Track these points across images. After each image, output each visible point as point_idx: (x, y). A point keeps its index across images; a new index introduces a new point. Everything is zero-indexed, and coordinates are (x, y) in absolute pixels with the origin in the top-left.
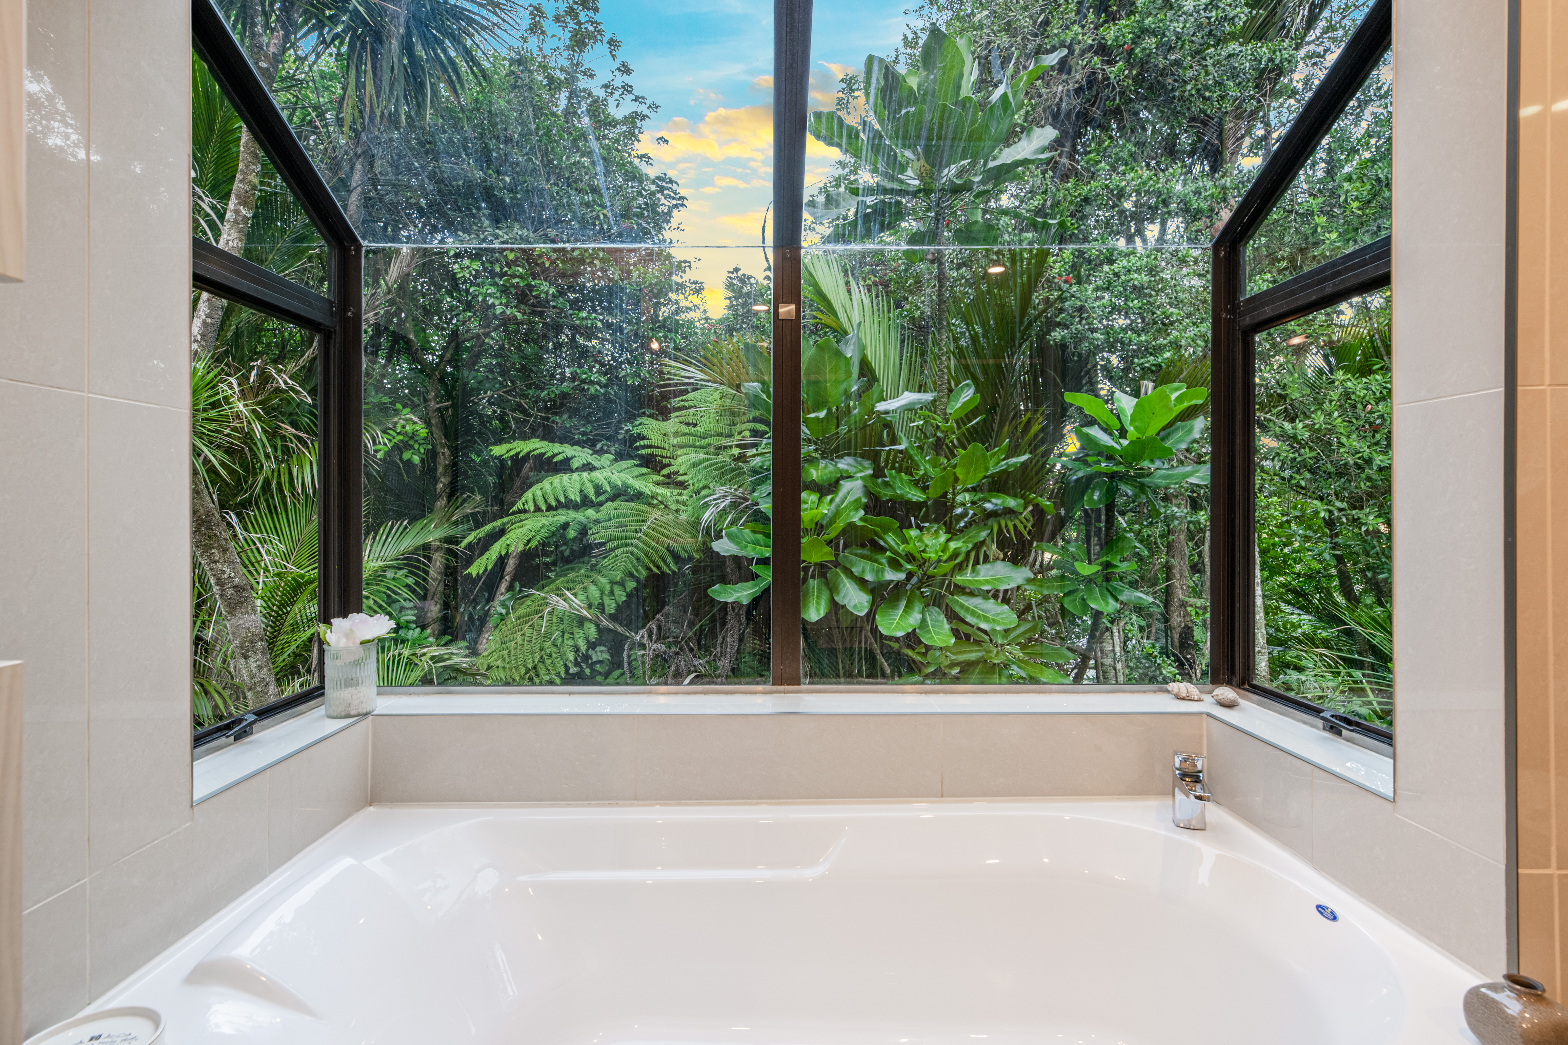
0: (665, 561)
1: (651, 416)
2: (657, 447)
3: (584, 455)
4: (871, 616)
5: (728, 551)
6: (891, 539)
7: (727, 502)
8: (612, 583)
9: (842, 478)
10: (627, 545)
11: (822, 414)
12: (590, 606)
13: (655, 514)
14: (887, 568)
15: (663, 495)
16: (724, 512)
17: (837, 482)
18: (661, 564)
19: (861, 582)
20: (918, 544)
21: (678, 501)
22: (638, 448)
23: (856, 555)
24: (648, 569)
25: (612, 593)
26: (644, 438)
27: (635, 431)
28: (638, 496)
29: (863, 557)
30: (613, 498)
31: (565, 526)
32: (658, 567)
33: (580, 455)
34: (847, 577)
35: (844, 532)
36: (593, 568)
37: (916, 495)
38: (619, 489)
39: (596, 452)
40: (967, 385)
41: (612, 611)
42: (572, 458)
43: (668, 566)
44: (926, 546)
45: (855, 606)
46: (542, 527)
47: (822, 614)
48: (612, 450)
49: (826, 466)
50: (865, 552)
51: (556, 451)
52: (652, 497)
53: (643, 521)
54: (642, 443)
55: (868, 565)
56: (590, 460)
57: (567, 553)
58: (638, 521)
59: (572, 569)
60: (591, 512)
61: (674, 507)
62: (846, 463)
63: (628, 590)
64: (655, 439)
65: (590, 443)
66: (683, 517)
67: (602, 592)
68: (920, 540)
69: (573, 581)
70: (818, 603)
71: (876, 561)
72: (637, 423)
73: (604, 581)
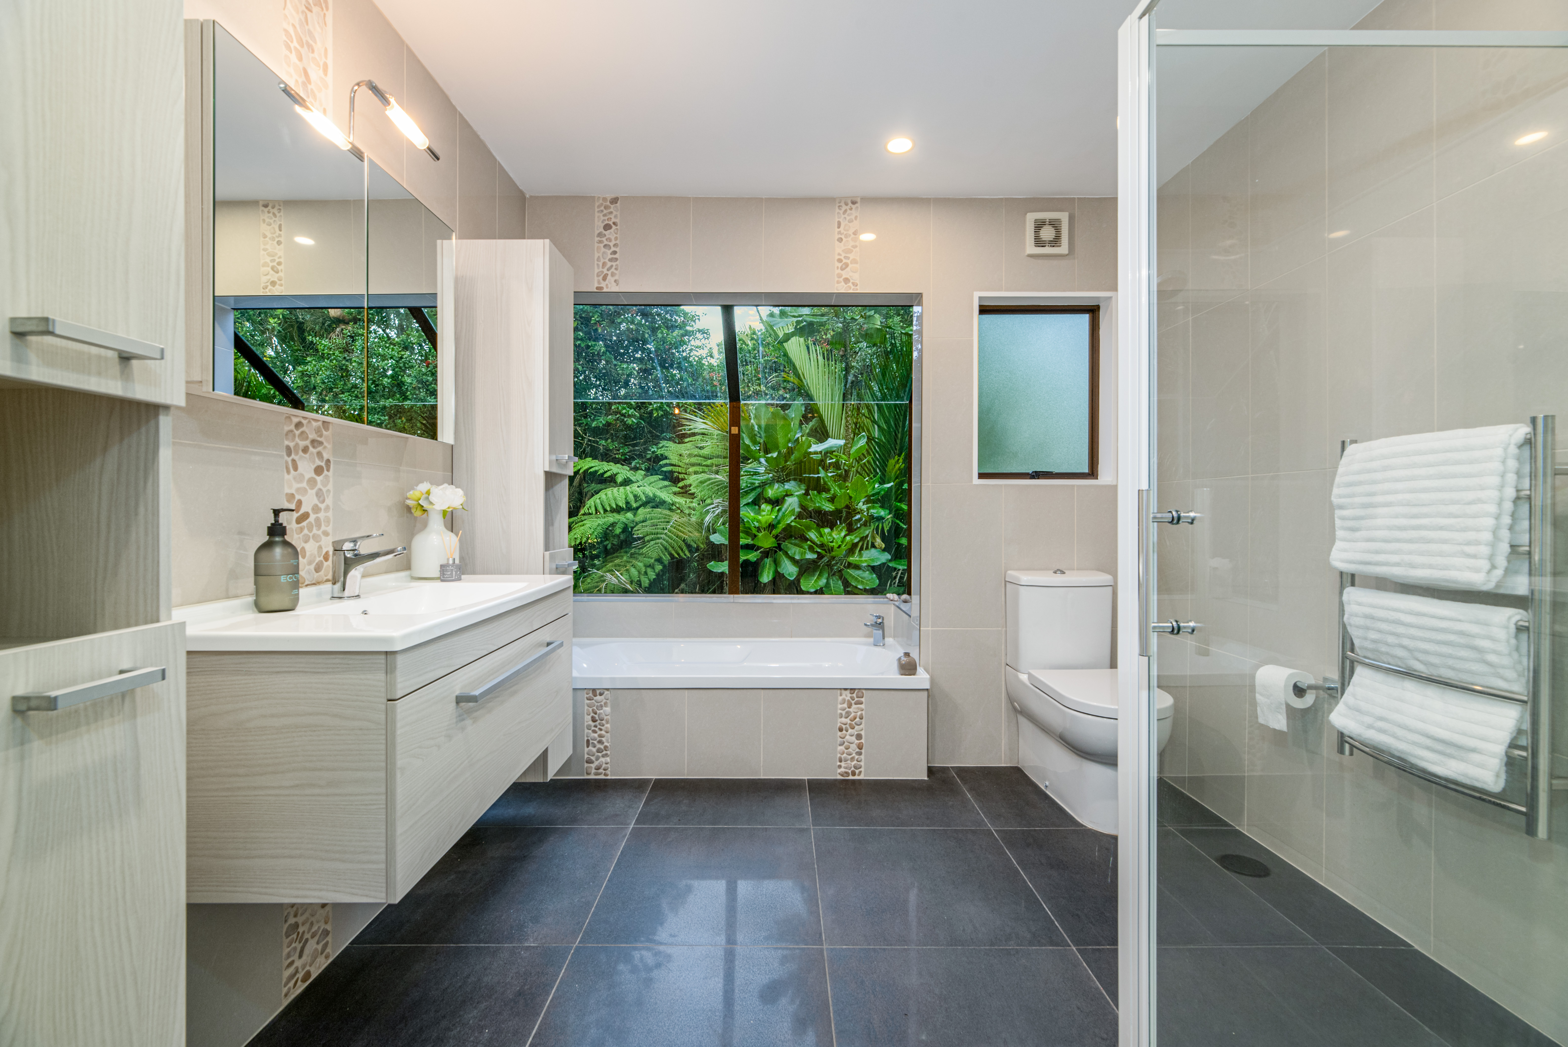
0: (682, 550)
1: (670, 439)
2: (675, 465)
3: (625, 472)
4: (798, 579)
5: (719, 541)
6: (812, 535)
7: (720, 510)
8: (646, 566)
9: (787, 495)
10: (658, 538)
11: (775, 455)
12: (631, 582)
13: (675, 517)
14: (808, 552)
15: (679, 503)
16: (718, 516)
17: (783, 498)
18: (680, 552)
19: (792, 559)
20: (829, 538)
21: (689, 507)
22: (662, 466)
23: (791, 544)
24: (671, 555)
25: (646, 573)
26: (666, 458)
27: (659, 452)
28: (661, 504)
29: (795, 545)
30: (644, 505)
31: (613, 525)
32: (678, 554)
33: (621, 471)
34: (786, 557)
35: (784, 530)
36: (632, 556)
37: (828, 507)
38: (650, 498)
39: (631, 469)
40: (863, 436)
41: (647, 585)
42: (616, 475)
43: (684, 552)
44: (834, 538)
45: (789, 574)
46: (599, 525)
47: (770, 578)
48: (643, 467)
49: (778, 487)
50: (797, 541)
51: (606, 469)
52: (673, 505)
53: (668, 522)
54: (664, 462)
55: (797, 549)
56: (628, 476)
57: (609, 547)
58: (664, 522)
59: (617, 557)
60: (629, 515)
61: (687, 512)
62: (790, 486)
63: (657, 571)
64: (674, 459)
65: (625, 461)
66: (694, 519)
67: (639, 572)
68: (831, 535)
69: (619, 566)
70: (768, 572)
71: (801, 547)
72: (660, 445)
73: (640, 564)
